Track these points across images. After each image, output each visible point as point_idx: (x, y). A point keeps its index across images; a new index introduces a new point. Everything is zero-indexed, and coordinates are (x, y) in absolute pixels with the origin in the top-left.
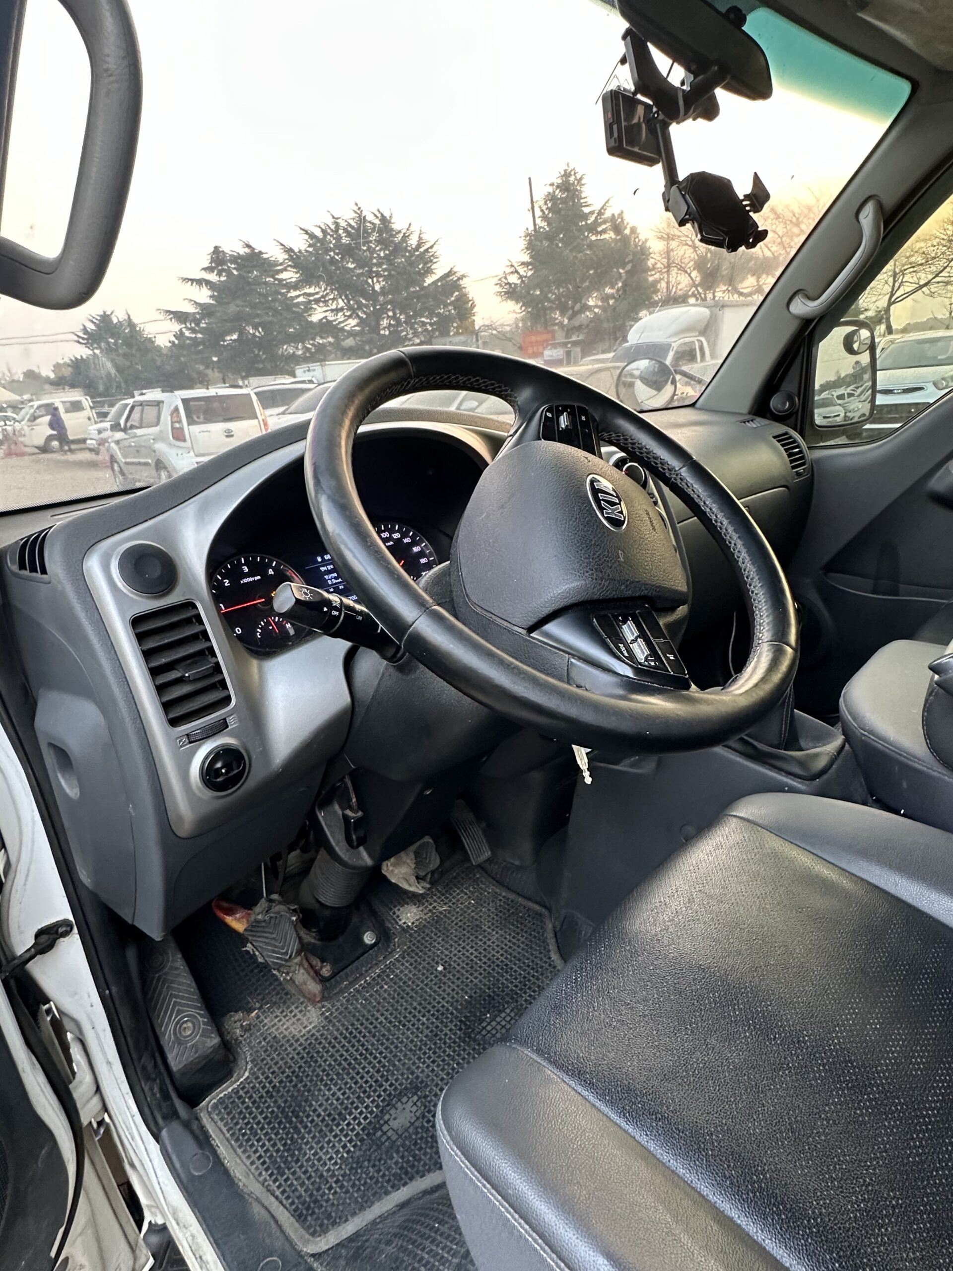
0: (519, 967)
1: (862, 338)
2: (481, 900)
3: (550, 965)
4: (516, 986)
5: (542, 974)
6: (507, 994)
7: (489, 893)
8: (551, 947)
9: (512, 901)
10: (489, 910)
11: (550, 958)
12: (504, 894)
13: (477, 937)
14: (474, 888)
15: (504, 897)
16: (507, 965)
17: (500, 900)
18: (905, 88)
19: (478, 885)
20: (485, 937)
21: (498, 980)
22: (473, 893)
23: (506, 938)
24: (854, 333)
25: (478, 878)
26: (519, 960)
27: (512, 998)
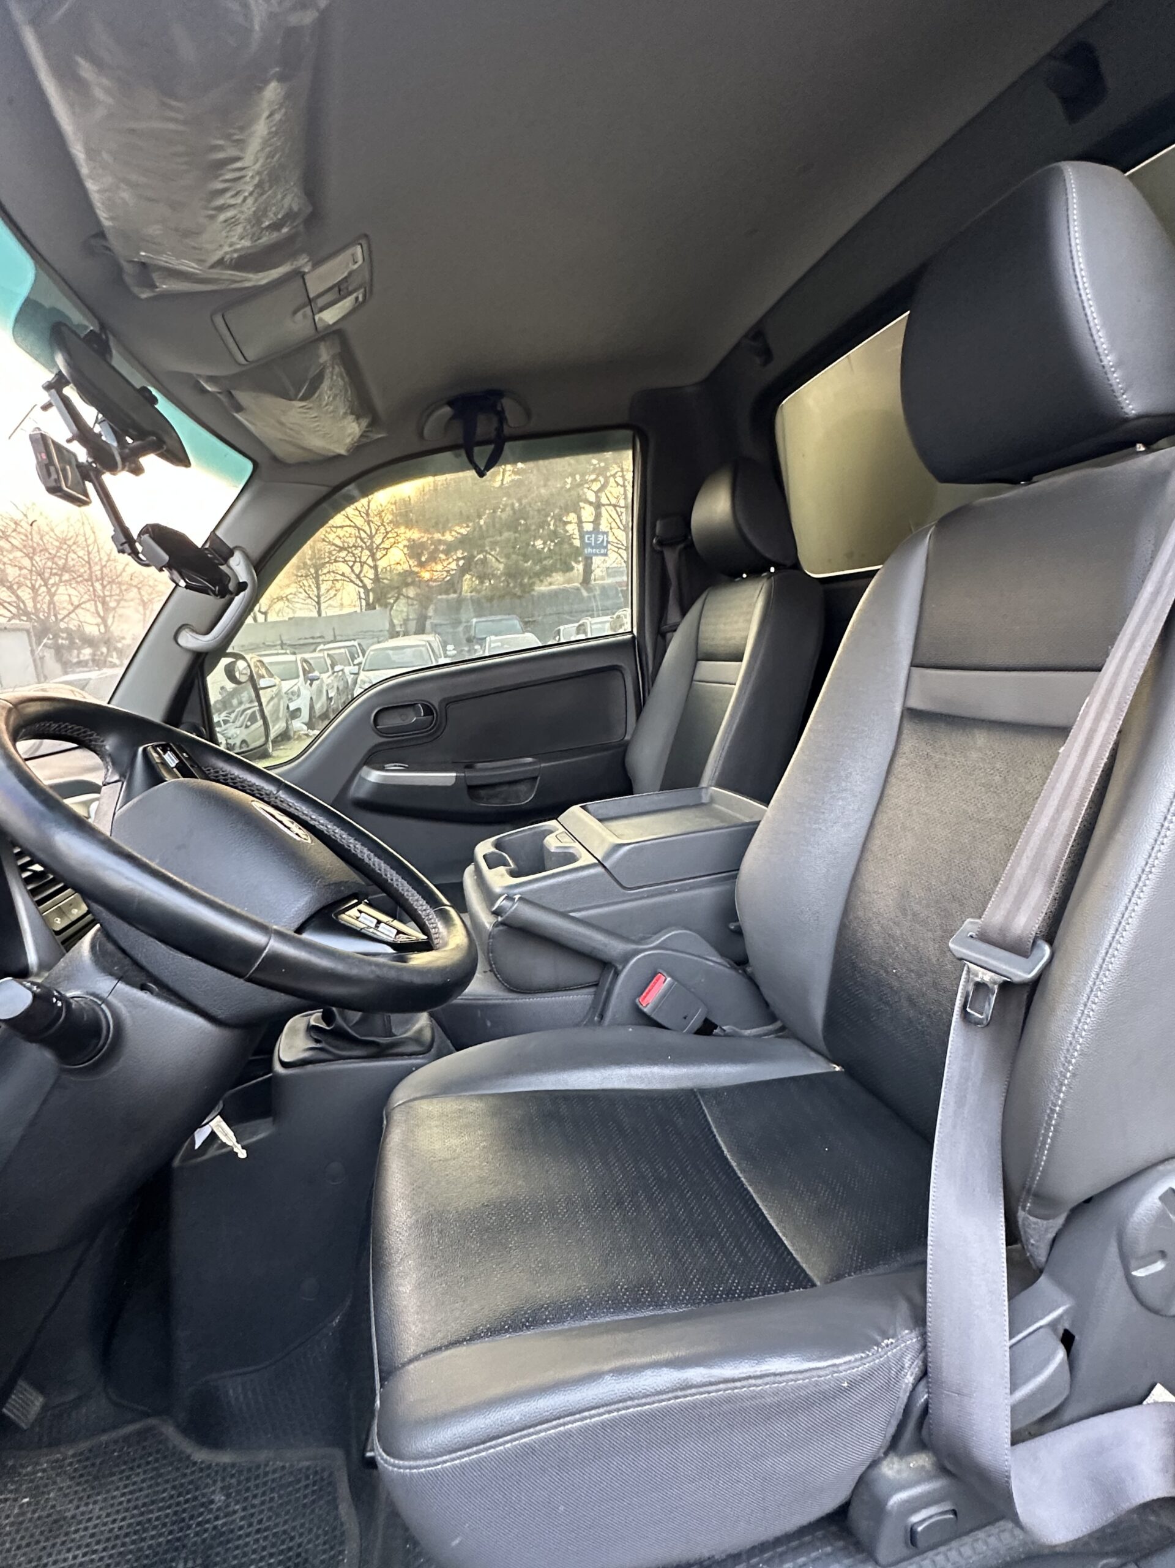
0: (160, 1509)
1: (241, 669)
2: (37, 1487)
3: (201, 1470)
4: (171, 1532)
5: (197, 1489)
6: (166, 1552)
7: (44, 1471)
8: (189, 1451)
9: (90, 1451)
10: (61, 1489)
11: (195, 1463)
12: (71, 1452)
13: (67, 1534)
14: (13, 1482)
15: (73, 1456)
16: (139, 1523)
17: (71, 1464)
18: (249, 466)
19: (19, 1474)
20: (80, 1522)
21: (140, 1549)
22: (16, 1490)
23: (114, 1497)
24: (233, 663)
25: (14, 1466)
26: (153, 1502)
27: (176, 1549)
